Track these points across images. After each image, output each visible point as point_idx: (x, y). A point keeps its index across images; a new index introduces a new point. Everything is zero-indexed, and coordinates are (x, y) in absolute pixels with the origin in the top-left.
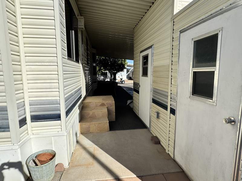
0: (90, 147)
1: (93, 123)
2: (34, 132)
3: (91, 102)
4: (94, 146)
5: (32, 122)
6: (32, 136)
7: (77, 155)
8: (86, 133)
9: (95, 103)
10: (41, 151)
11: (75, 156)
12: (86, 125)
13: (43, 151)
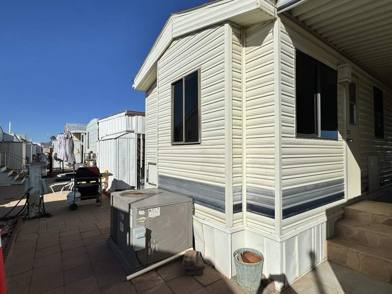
0: (332, 287)
1: (354, 250)
2: (248, 223)
3: (362, 212)
4: (338, 290)
5: (247, 211)
6: (246, 228)
7: (301, 285)
8: (339, 264)
9: (371, 215)
10: (251, 249)
11: (298, 284)
12: (340, 249)
13: (253, 250)
